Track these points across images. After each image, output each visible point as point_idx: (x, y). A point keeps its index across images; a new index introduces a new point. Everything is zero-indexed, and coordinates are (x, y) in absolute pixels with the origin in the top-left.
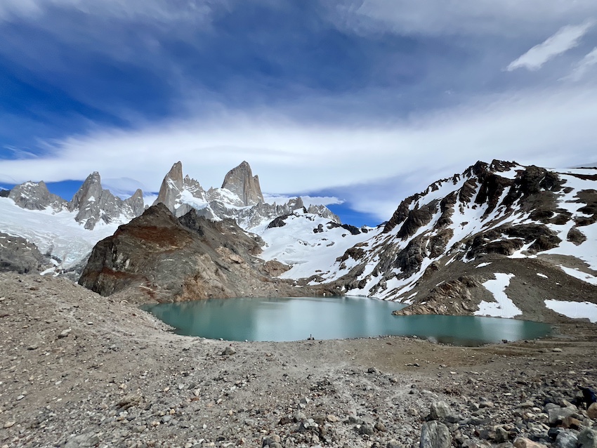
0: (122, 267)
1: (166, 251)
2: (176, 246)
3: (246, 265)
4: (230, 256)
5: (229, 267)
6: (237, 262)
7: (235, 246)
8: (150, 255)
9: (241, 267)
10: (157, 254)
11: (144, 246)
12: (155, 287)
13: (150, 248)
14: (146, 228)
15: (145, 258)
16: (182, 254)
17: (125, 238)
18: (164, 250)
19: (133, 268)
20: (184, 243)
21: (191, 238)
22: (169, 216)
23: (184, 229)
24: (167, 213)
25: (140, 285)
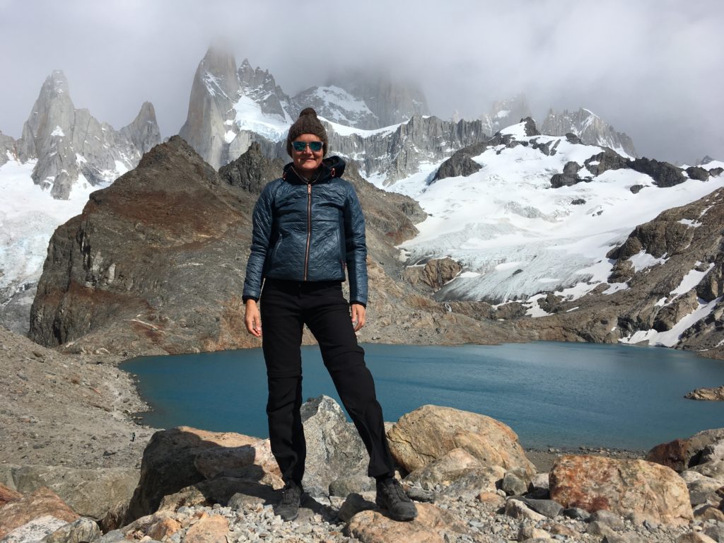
0: (101, 280)
1: (187, 246)
2: (207, 232)
8: (155, 255)
10: (169, 251)
11: (142, 236)
12: (163, 323)
13: (154, 239)
14: (145, 195)
15: (145, 261)
16: (220, 249)
17: (103, 219)
18: (183, 243)
19: (123, 282)
20: (224, 227)
21: (240, 215)
22: (195, 165)
23: (230, 192)
24: (190, 158)
25: (135, 318)
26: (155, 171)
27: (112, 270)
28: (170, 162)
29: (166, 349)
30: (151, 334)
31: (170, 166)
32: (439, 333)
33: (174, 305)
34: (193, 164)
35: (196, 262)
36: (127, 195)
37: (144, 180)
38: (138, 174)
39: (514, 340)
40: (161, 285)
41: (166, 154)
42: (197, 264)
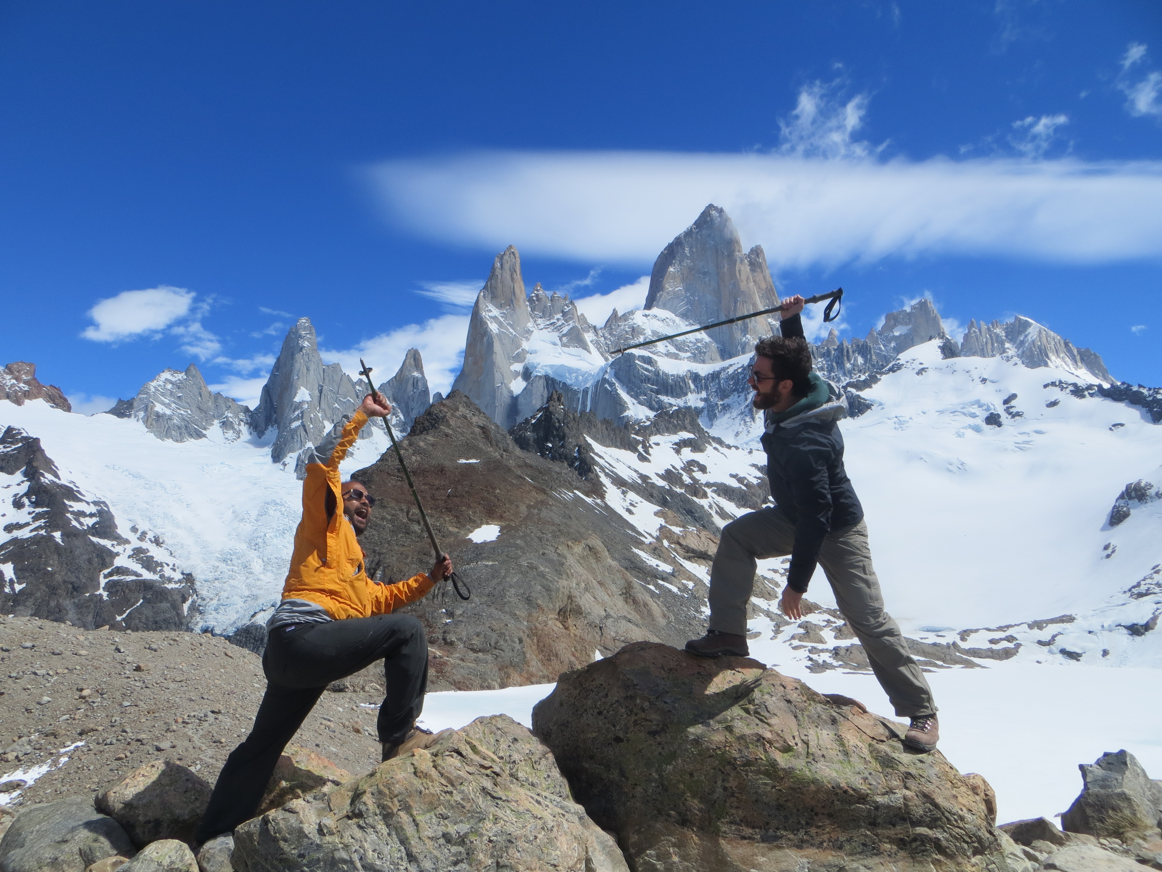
2: (501, 518)
6: (703, 556)
10: (452, 547)
12: (448, 646)
14: (420, 471)
15: (421, 561)
16: (519, 542)
20: (523, 508)
21: (544, 492)
22: (482, 428)
23: (528, 461)
24: (475, 419)
26: (430, 438)
28: (449, 426)
29: (454, 683)
31: (450, 432)
33: (462, 622)
34: (479, 427)
35: (488, 560)
36: (397, 474)
37: (418, 451)
38: (410, 445)
40: (443, 594)
41: (445, 416)
42: (491, 563)
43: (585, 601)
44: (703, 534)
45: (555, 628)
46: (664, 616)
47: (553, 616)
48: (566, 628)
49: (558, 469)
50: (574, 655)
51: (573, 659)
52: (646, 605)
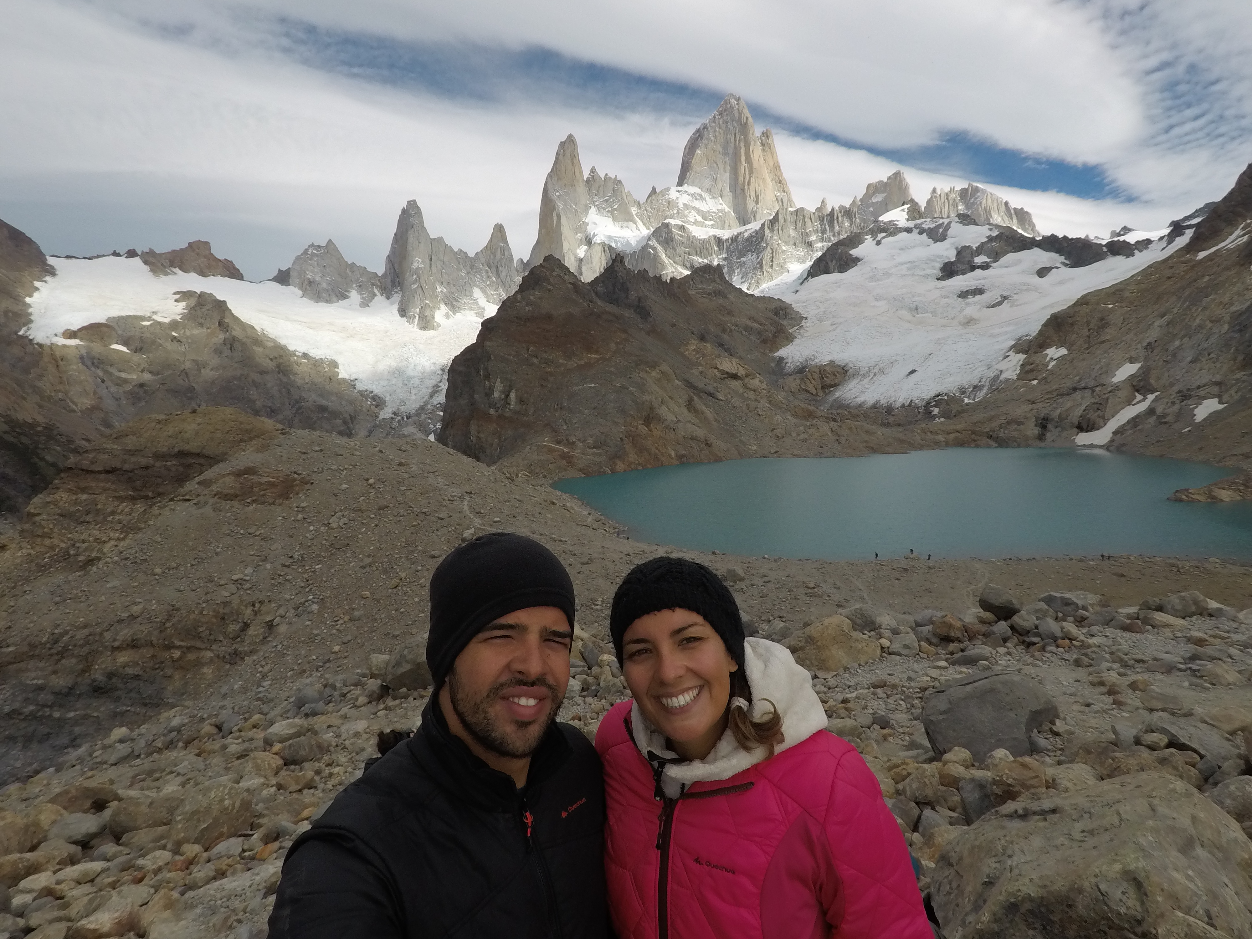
0: (504, 406)
1: (579, 367)
2: (597, 352)
3: (755, 382)
4: (718, 362)
5: (716, 388)
6: (735, 377)
7: (726, 337)
8: (551, 379)
9: (745, 386)
10: (563, 374)
11: (536, 361)
12: (571, 444)
13: (548, 363)
14: (532, 319)
15: (542, 385)
16: (612, 369)
17: (497, 346)
18: (576, 365)
19: (524, 407)
20: (613, 346)
21: (624, 331)
23: (607, 309)
24: (567, 277)
25: (544, 441)
26: (538, 294)
27: (513, 395)
28: (550, 283)
29: (581, 470)
30: (564, 456)
31: (551, 288)
32: (839, 443)
33: (578, 427)
35: (591, 383)
36: (516, 321)
39: (921, 447)
40: (561, 408)
42: (593, 385)
43: (663, 411)
44: (734, 360)
45: (644, 431)
46: (716, 420)
47: (641, 422)
48: (650, 431)
49: (627, 315)
50: (657, 448)
51: (657, 451)
52: (703, 412)
